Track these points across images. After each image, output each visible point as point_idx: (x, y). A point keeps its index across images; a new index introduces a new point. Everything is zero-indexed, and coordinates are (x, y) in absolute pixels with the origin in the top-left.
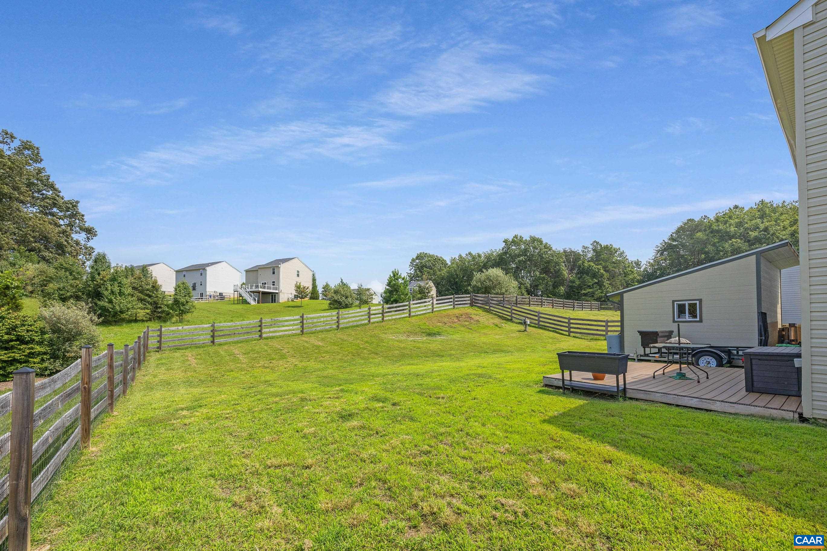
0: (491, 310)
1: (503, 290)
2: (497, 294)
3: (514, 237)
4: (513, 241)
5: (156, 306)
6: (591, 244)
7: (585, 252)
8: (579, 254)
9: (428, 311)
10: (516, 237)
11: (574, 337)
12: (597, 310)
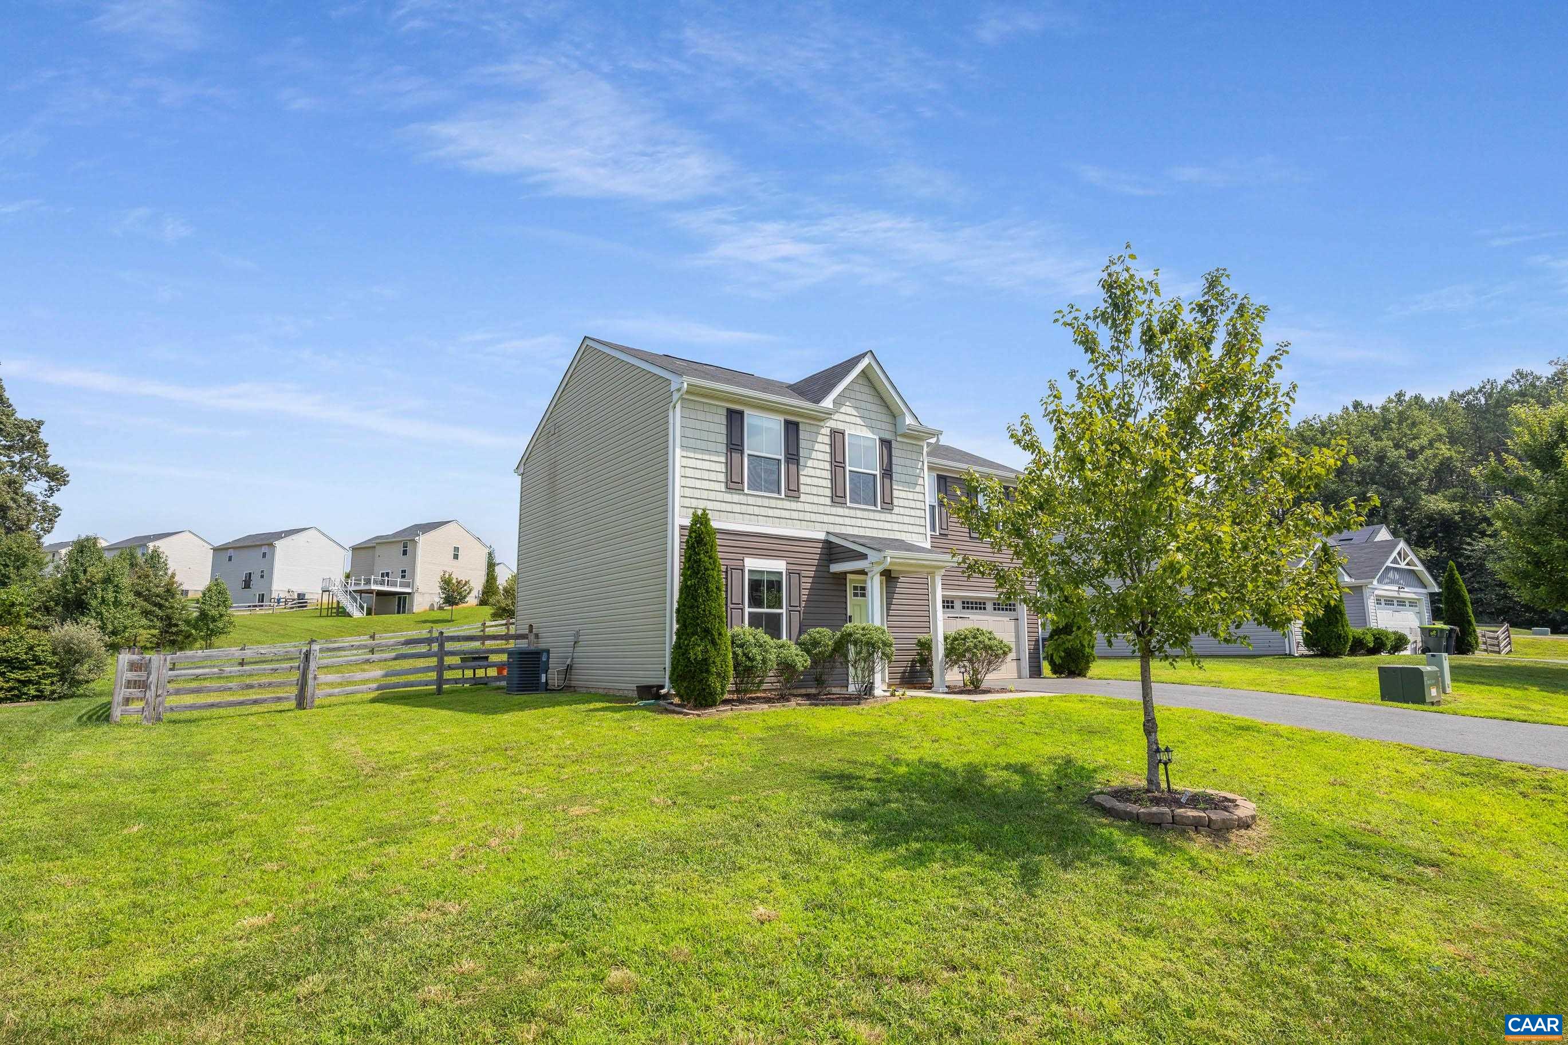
5: (169, 622)
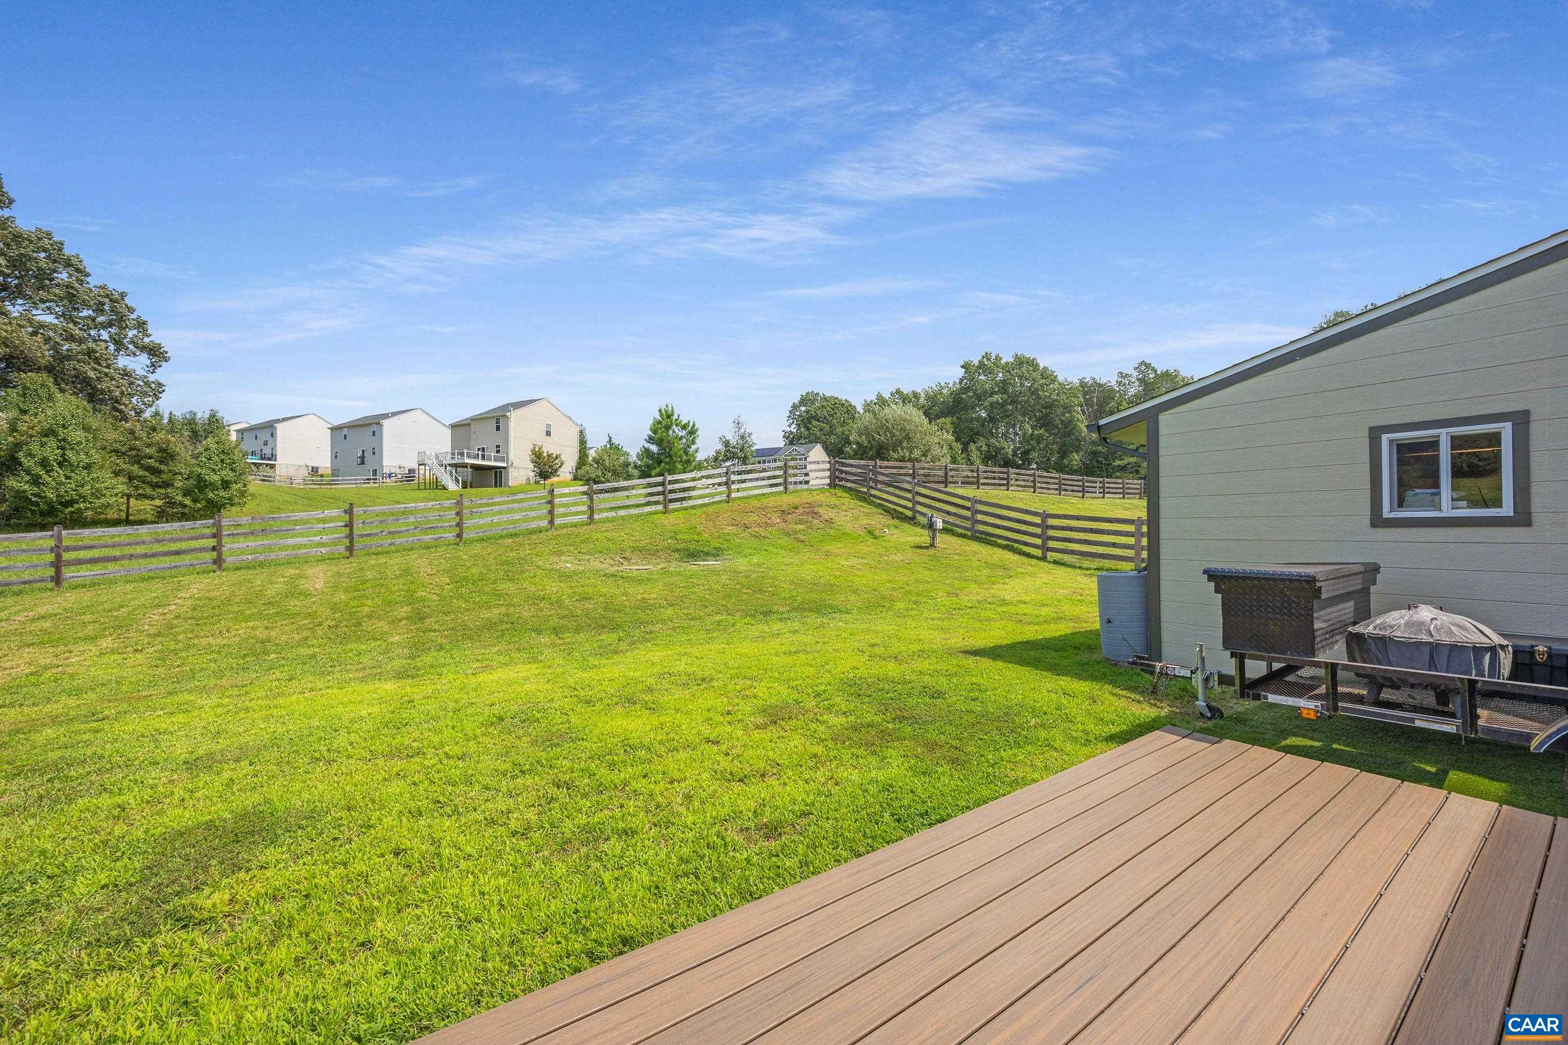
0: (871, 495)
1: (916, 453)
2: (902, 459)
3: (983, 357)
4: (981, 365)
6: (1135, 369)
7: (1124, 385)
8: (1112, 390)
9: (717, 499)
10: (987, 356)
11: (1055, 562)
12: (1138, 496)
